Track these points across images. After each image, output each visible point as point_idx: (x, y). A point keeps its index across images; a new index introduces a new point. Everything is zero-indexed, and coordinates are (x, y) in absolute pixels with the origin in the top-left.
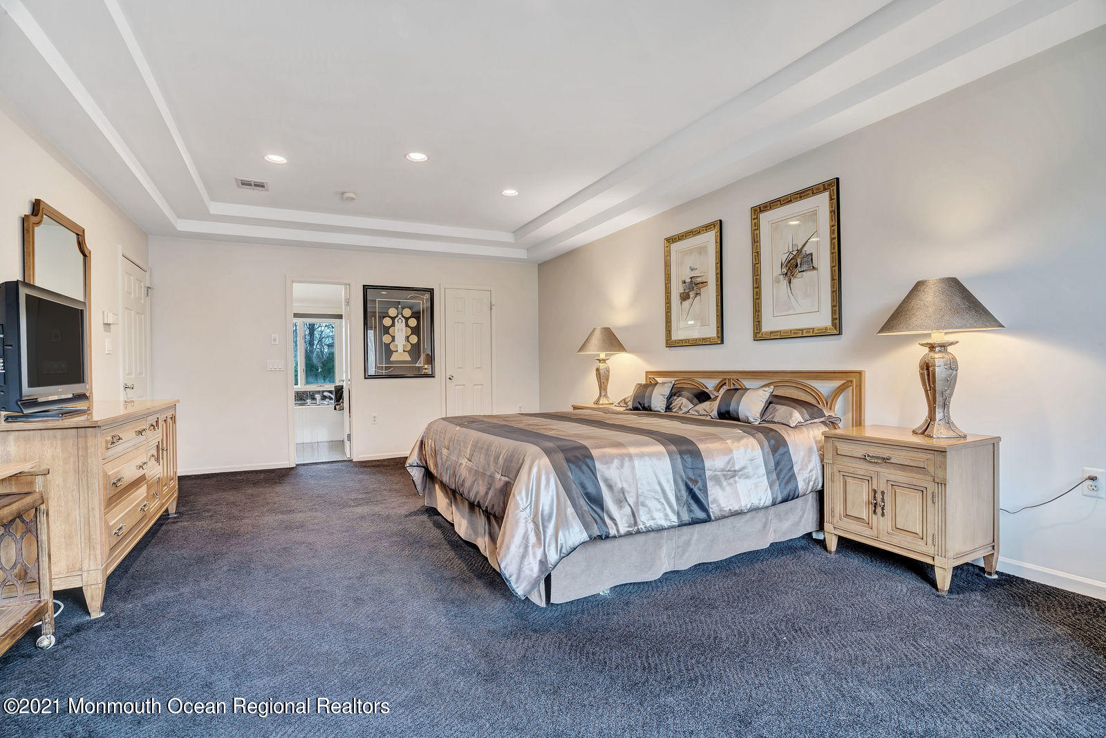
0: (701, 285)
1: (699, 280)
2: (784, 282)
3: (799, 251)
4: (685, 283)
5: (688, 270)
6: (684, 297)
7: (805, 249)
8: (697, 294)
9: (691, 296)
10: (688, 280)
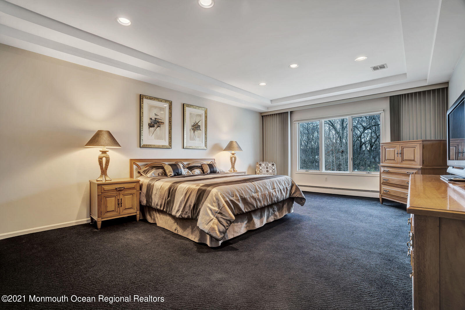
0: (161, 123)
1: (160, 121)
2: (192, 132)
3: (197, 124)
4: (151, 119)
5: (154, 114)
6: (151, 126)
7: (198, 124)
8: (158, 126)
9: (155, 126)
10: (153, 119)
